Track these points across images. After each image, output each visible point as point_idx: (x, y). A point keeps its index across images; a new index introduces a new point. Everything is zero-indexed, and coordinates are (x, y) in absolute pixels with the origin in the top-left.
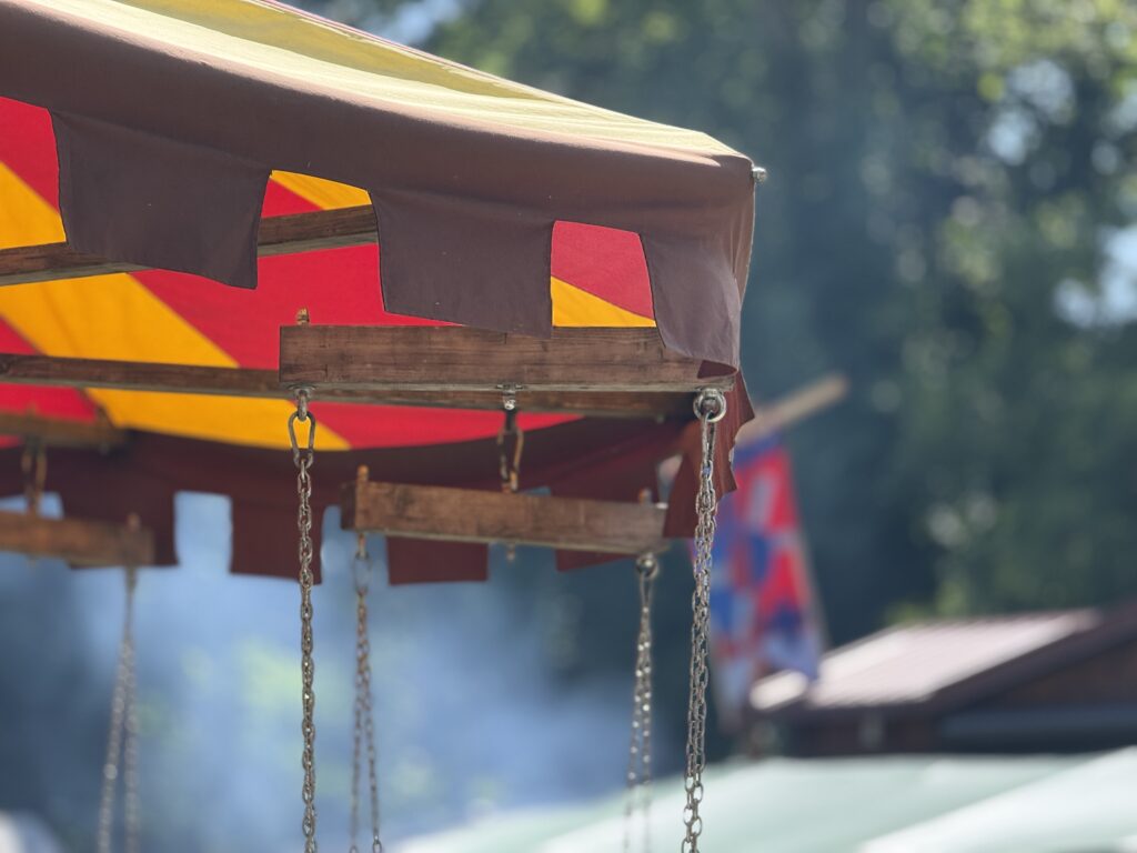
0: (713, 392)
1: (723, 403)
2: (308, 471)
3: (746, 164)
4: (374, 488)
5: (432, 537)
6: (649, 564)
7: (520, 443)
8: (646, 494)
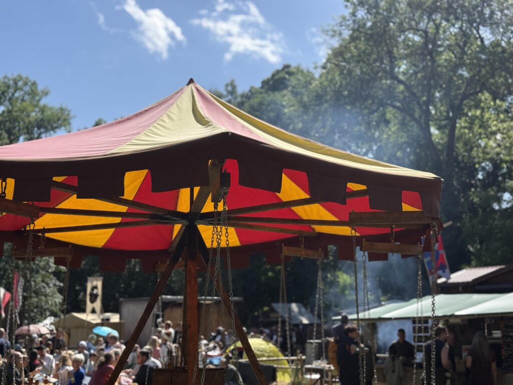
0: (434, 223)
1: (436, 225)
2: (355, 240)
3: (440, 179)
4: (366, 243)
5: (377, 252)
6: (420, 257)
7: (394, 233)
8: (419, 243)
